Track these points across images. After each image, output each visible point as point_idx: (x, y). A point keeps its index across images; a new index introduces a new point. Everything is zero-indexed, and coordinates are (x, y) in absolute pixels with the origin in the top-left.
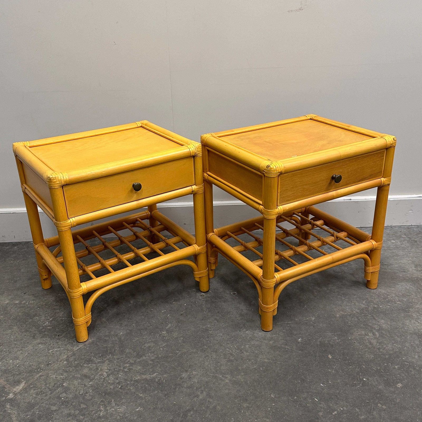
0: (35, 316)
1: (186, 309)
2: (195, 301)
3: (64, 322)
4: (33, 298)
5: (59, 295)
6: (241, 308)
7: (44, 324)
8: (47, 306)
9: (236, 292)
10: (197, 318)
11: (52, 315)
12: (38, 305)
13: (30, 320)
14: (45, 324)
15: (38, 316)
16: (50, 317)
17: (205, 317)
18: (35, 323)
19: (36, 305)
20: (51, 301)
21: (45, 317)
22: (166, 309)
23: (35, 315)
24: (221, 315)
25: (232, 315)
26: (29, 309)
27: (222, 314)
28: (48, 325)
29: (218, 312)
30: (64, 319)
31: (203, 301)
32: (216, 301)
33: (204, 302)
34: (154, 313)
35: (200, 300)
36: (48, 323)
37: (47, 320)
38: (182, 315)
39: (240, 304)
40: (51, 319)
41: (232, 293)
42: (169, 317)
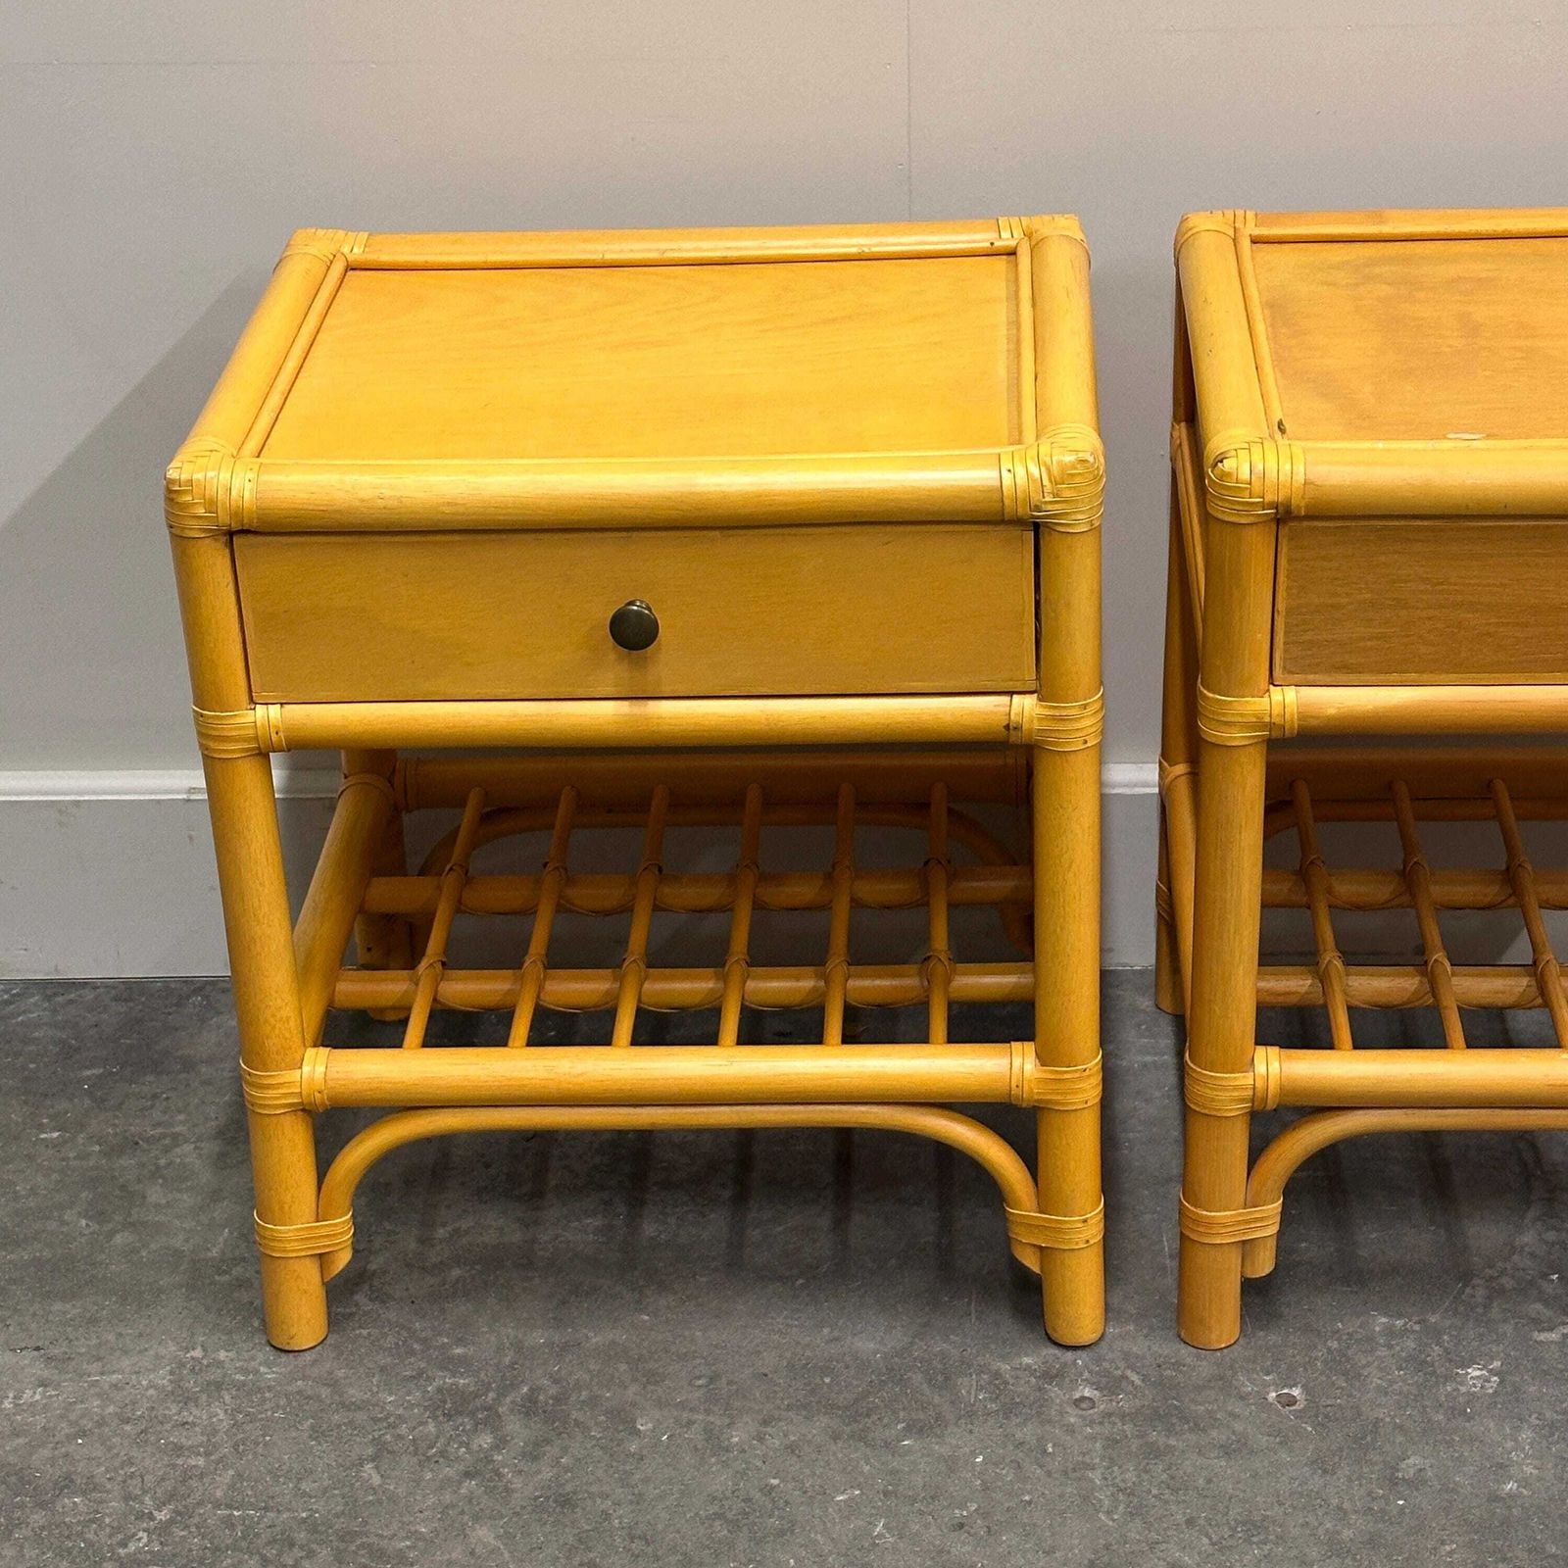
0: (62, 1490)
1: (985, 1488)
2: (1041, 1441)
3: (244, 1538)
4: (40, 1370)
5: (198, 1353)
6: (1335, 1501)
7: (125, 1546)
8: (128, 1428)
9: (1296, 1392)
10: (1057, 1555)
11: (168, 1485)
12: (73, 1417)
13: (38, 1518)
14: (132, 1547)
15: (84, 1493)
16: (153, 1498)
17: (1107, 1547)
18: (68, 1537)
19: (62, 1417)
20: (151, 1392)
21: (128, 1497)
22: (859, 1486)
23: (66, 1484)
24: (1205, 1540)
25: (1277, 1544)
26: (21, 1441)
27: (1215, 1538)
28: (150, 1552)
29: (1190, 1522)
30: (242, 1518)
31: (1093, 1438)
32: (1172, 1442)
33: (1098, 1445)
34: (787, 1503)
35: (1070, 1430)
36: (150, 1541)
37: (140, 1516)
38: (961, 1526)
39: (1325, 1471)
40: (162, 1516)
41: (1274, 1394)
42: (880, 1536)
